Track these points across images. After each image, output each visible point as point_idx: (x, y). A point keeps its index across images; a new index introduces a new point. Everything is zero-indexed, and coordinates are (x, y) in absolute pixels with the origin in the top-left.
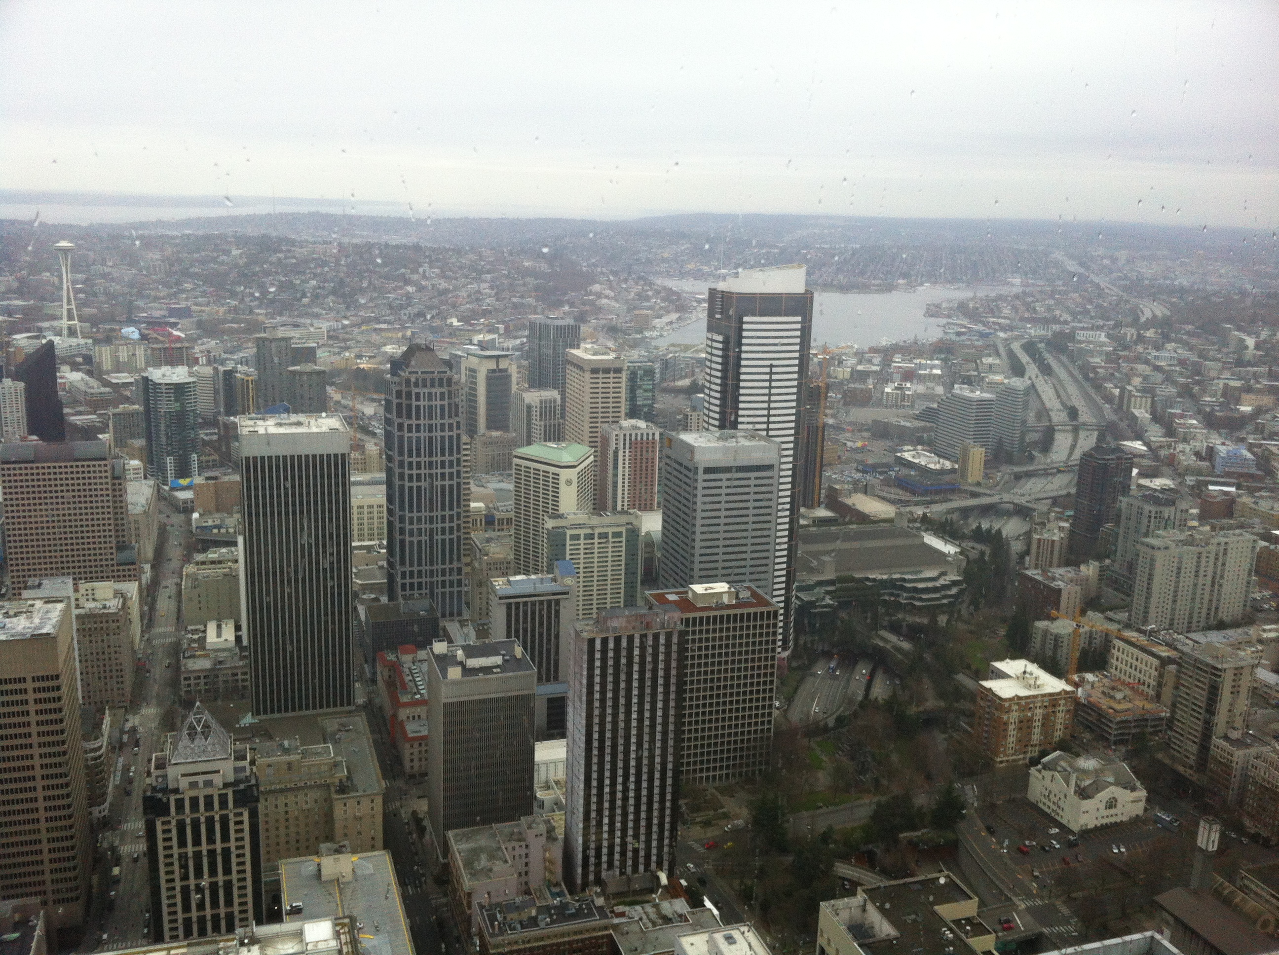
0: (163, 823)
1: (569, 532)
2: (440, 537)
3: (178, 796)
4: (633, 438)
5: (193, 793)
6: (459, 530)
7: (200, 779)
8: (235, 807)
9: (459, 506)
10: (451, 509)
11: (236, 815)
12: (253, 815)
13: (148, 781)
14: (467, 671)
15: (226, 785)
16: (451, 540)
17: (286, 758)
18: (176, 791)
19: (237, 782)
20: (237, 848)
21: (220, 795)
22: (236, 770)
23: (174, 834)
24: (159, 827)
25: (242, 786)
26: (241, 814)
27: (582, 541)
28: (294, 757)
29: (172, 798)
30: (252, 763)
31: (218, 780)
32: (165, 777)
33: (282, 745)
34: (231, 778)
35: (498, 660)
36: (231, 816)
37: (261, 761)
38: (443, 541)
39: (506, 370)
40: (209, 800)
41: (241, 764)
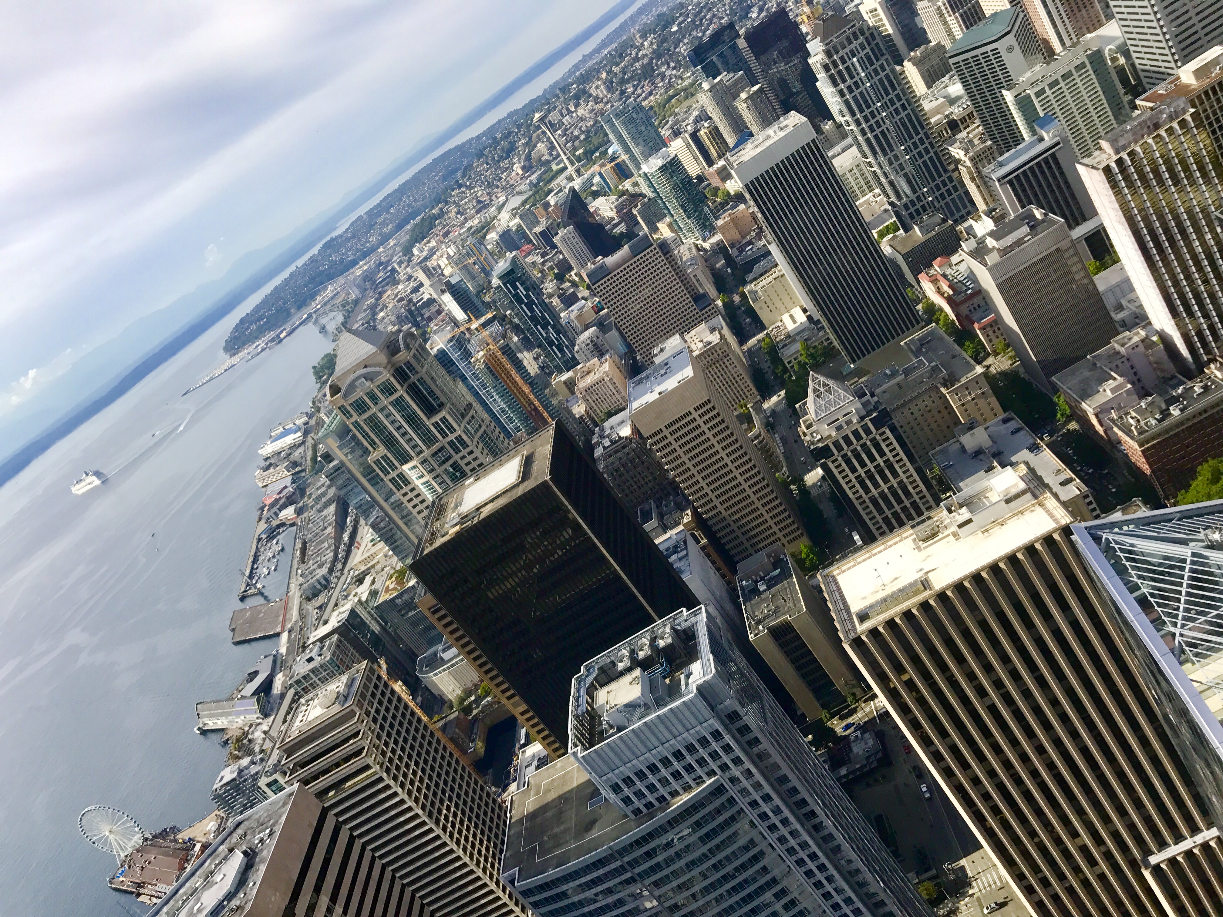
0: (833, 462)
1: (1032, 92)
2: (920, 162)
5: (842, 434)
6: (933, 147)
7: (842, 422)
8: (877, 430)
9: (923, 128)
10: (918, 133)
11: (881, 435)
12: (893, 429)
14: (1003, 253)
16: (931, 159)
17: (894, 381)
18: (830, 437)
19: (869, 413)
20: (894, 456)
22: (864, 405)
23: (844, 466)
25: (874, 414)
26: (884, 433)
27: (1048, 92)
28: (900, 378)
29: (830, 443)
30: (873, 395)
31: (854, 417)
32: (817, 432)
33: (885, 374)
34: (863, 413)
35: (1024, 229)
36: (878, 437)
37: (878, 391)
38: (924, 162)
40: (856, 433)
41: (864, 399)
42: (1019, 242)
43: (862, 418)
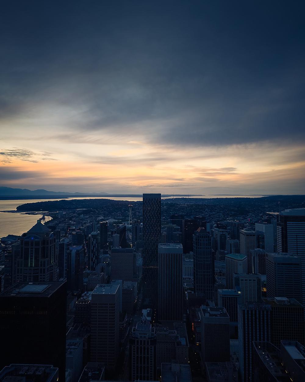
0: (133, 347)
1: (240, 279)
3: (138, 340)
4: (259, 254)
5: (141, 339)
6: (211, 275)
7: (143, 336)
9: (213, 269)
10: (209, 270)
14: (210, 315)
17: (165, 333)
18: (137, 338)
19: (151, 338)
20: (151, 357)
21: (147, 341)
22: (152, 334)
23: (136, 350)
27: (244, 281)
30: (155, 333)
31: (147, 337)
32: (135, 334)
33: (164, 329)
35: (219, 313)
36: (149, 347)
38: (207, 278)
39: (225, 235)
40: (144, 341)
42: (216, 315)
43: (149, 338)
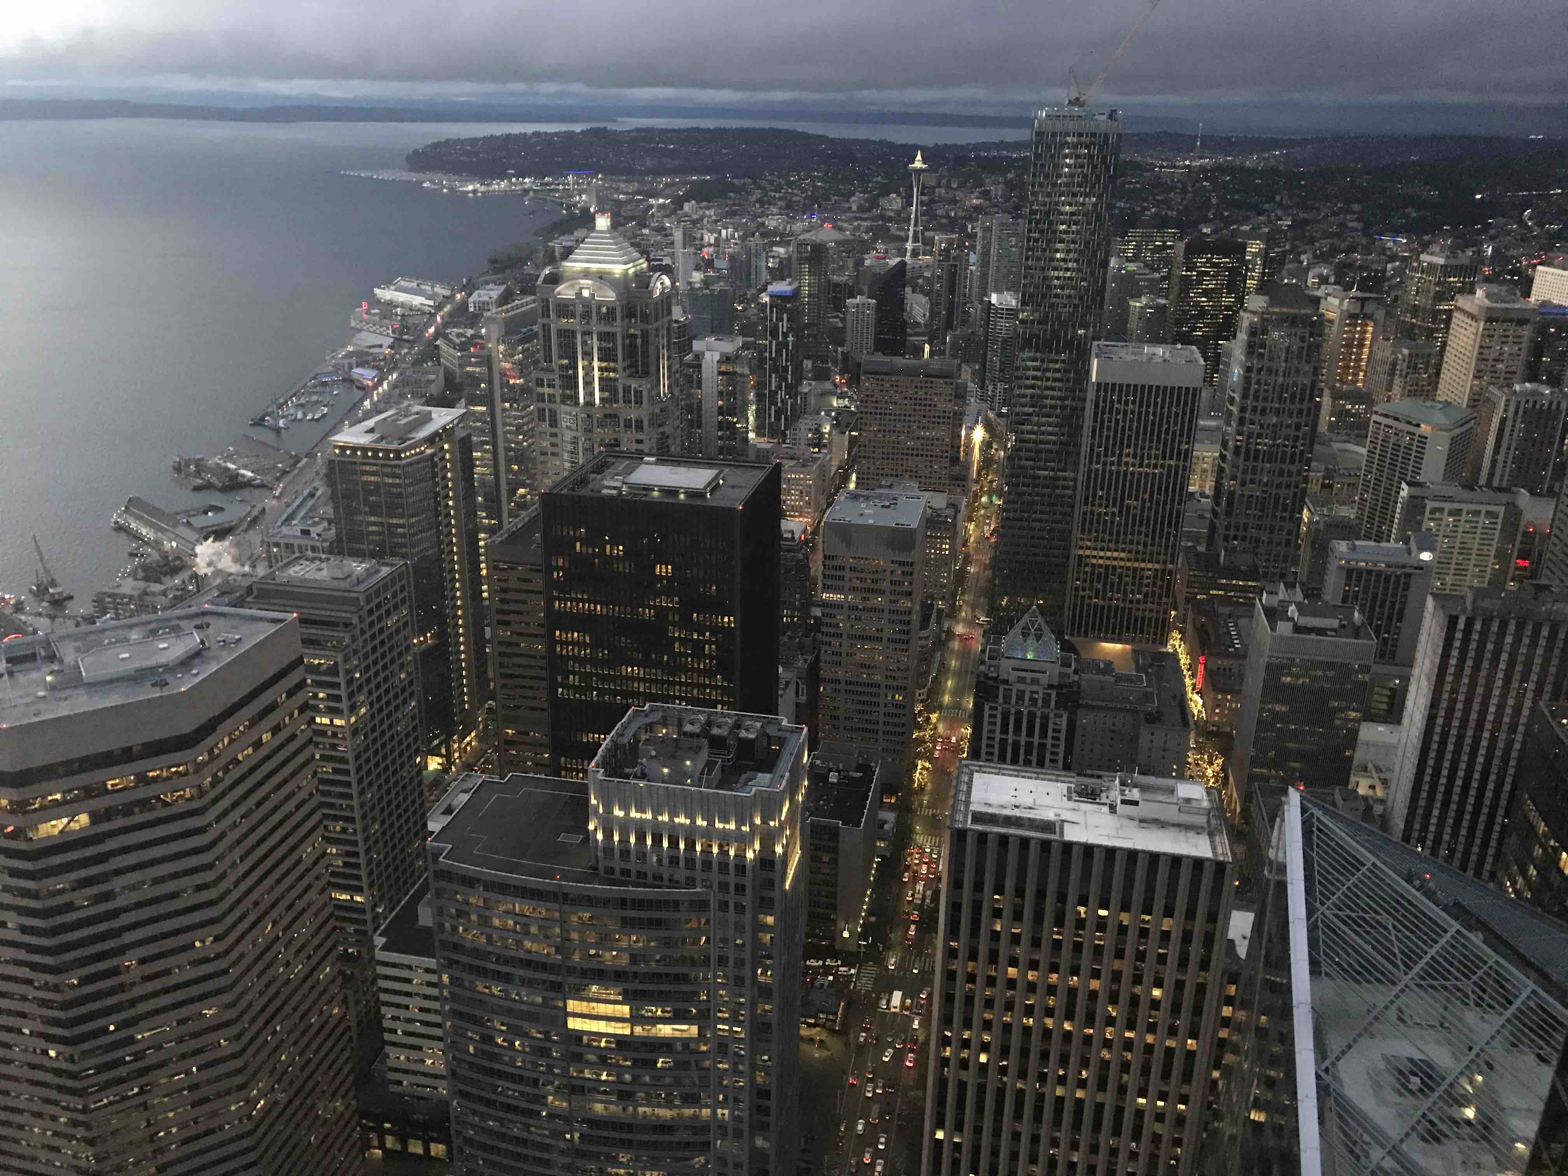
0: (991, 708)
1: (1430, 505)
3: (1007, 687)
4: (1530, 406)
5: (1021, 687)
6: (1296, 486)
7: (1029, 676)
8: (1057, 707)
11: (1056, 716)
12: (1072, 720)
13: (982, 668)
14: (1297, 629)
15: (1050, 687)
18: (1006, 682)
19: (1060, 686)
20: (1053, 746)
21: (1044, 694)
22: (1062, 675)
23: (999, 720)
24: (987, 712)
25: (1065, 691)
26: (1061, 716)
27: (1445, 516)
28: (1110, 679)
29: (1002, 688)
30: (1076, 672)
31: (1044, 679)
32: (997, 668)
34: (1056, 682)
35: (1335, 623)
36: (1052, 715)
40: (1034, 694)
41: (1065, 670)
